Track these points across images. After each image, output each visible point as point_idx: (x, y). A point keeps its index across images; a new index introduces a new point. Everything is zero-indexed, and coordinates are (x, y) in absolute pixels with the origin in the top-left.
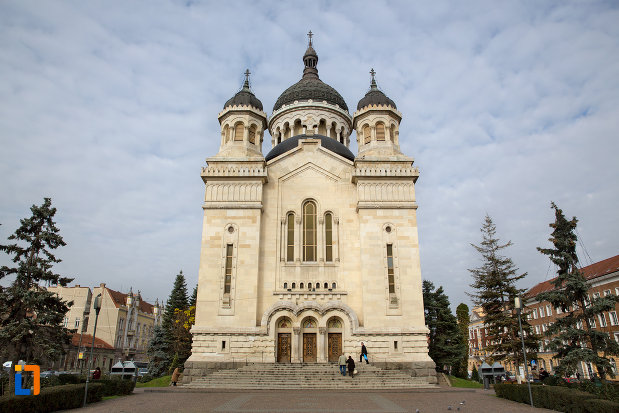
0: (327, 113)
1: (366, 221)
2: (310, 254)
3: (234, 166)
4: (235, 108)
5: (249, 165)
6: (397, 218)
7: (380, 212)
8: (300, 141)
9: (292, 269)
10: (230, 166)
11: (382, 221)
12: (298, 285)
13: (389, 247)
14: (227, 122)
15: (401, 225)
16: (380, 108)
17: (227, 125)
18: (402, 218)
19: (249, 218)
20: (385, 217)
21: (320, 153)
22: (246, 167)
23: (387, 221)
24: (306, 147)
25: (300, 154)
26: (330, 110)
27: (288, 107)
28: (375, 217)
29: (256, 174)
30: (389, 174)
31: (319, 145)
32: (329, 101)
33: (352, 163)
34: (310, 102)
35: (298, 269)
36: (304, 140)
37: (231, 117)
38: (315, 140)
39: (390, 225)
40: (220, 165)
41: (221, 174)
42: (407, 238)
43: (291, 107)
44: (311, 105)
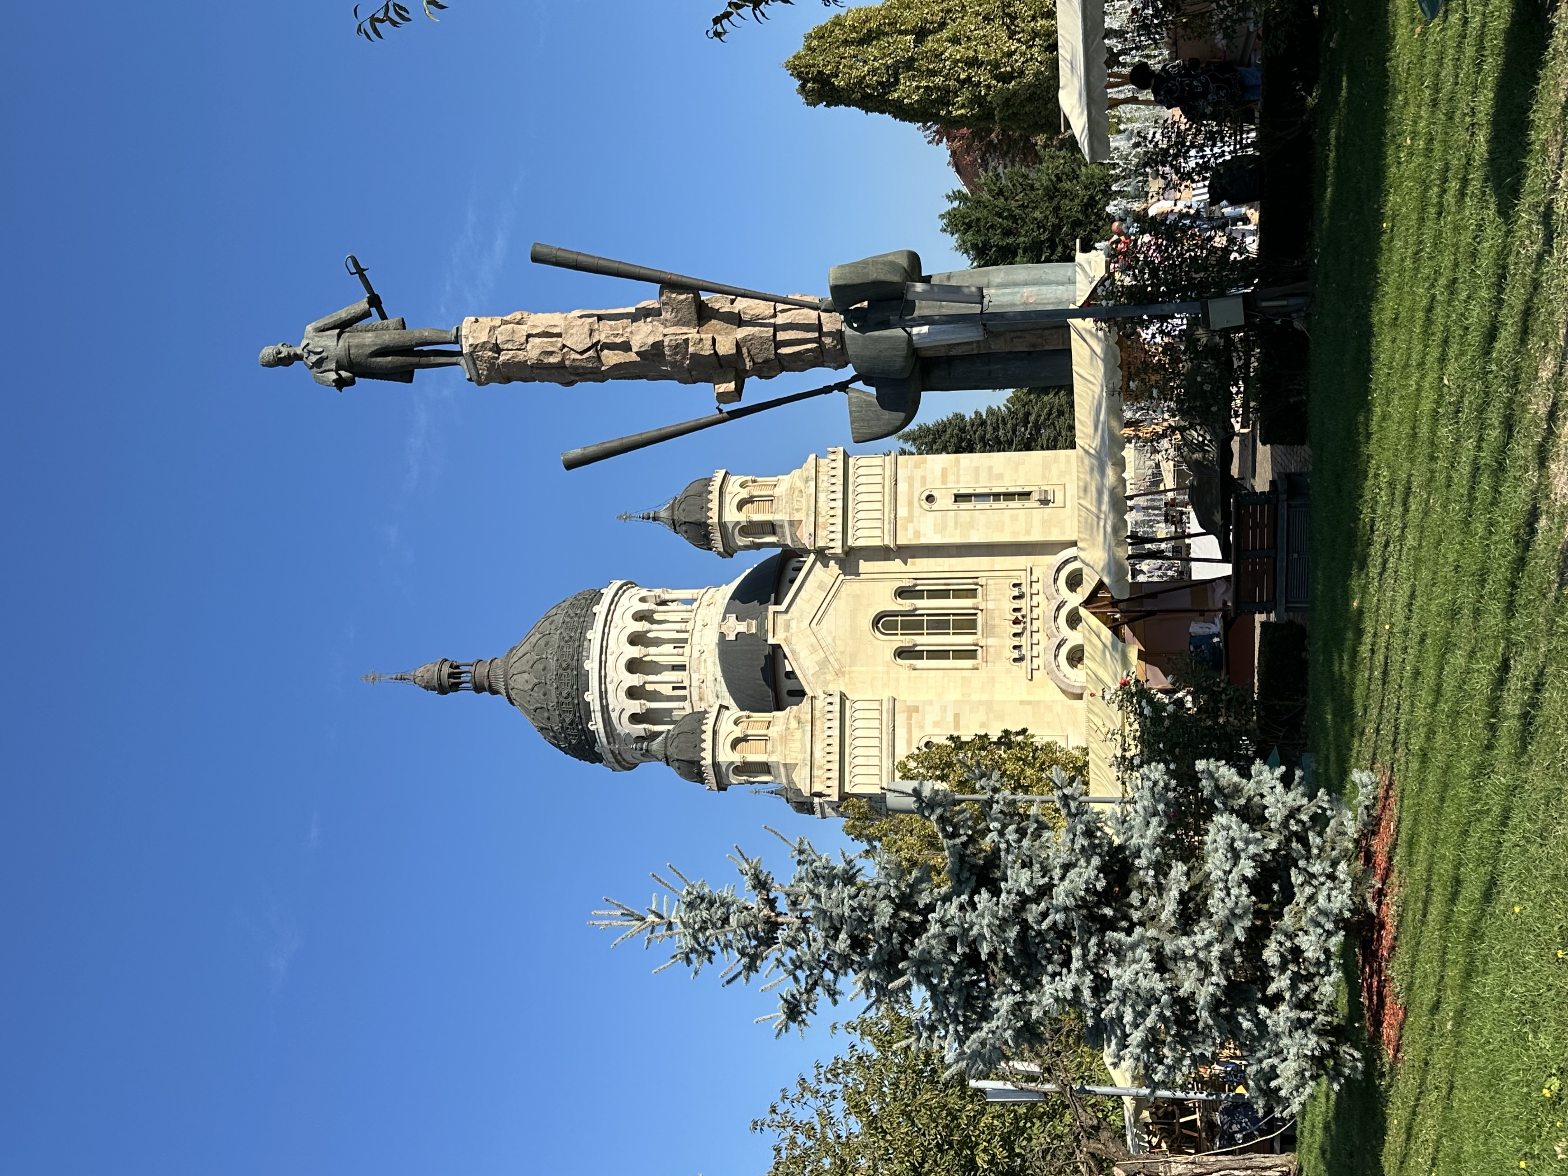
0: (615, 632)
1: (917, 533)
2: (967, 624)
6: (911, 486)
7: (902, 512)
9: (991, 650)
11: (917, 511)
12: (1016, 642)
13: (959, 498)
15: (924, 479)
18: (911, 480)
19: (909, 718)
20: (910, 503)
23: (916, 504)
24: (781, 631)
25: (794, 640)
28: (910, 518)
31: (779, 609)
35: (991, 641)
39: (924, 496)
42: (944, 471)
43: (598, 707)
44: (596, 665)
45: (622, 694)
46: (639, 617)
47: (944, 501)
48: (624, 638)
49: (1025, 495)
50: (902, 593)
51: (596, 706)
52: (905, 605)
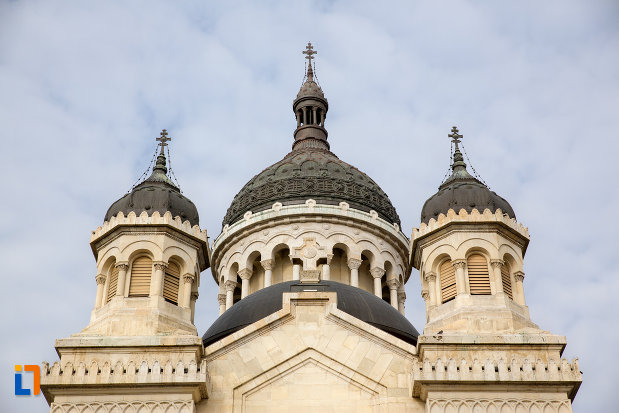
0: (350, 232)
3: (126, 358)
4: (132, 219)
5: (161, 357)
8: (287, 297)
10: (114, 358)
14: (112, 253)
16: (475, 216)
17: (112, 259)
21: (334, 327)
22: (155, 360)
24: (300, 311)
25: (287, 328)
26: (357, 224)
27: (258, 217)
29: (180, 378)
30: (504, 376)
31: (332, 306)
32: (354, 202)
33: (412, 349)
34: (311, 206)
36: (295, 295)
37: (123, 241)
38: (322, 295)
40: (89, 357)
41: (92, 379)
43: (266, 217)
44: (311, 211)
45: (279, 241)
46: (366, 257)
48: (342, 240)
51: (267, 214)
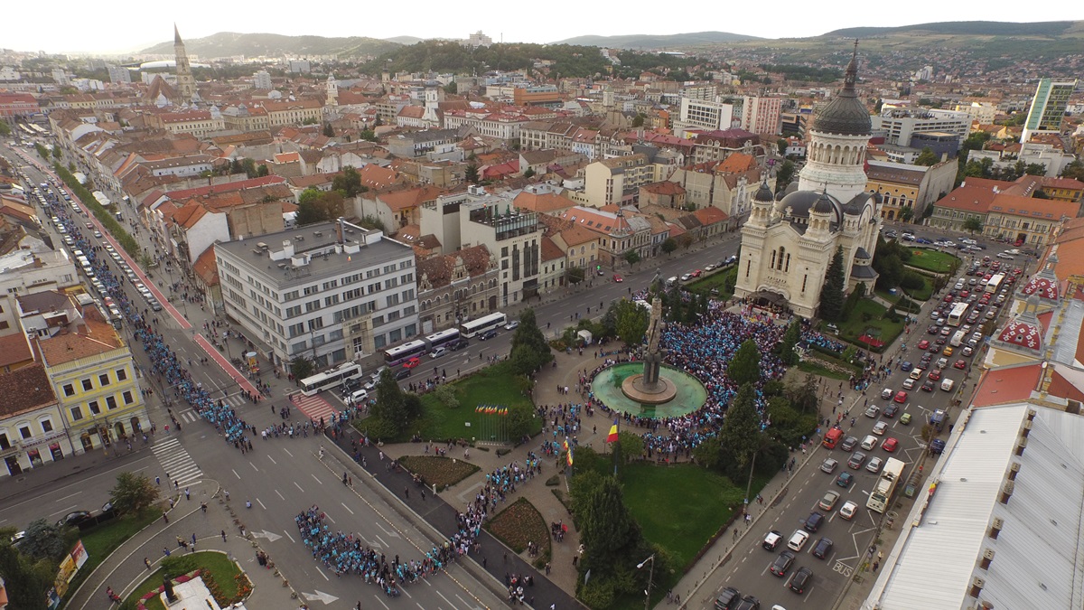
1: (799, 264)
2: (779, 268)
11: (805, 265)
12: (773, 279)
13: (806, 276)
18: (813, 266)
19: (757, 252)
21: (789, 228)
25: (781, 227)
28: (803, 263)
31: (789, 225)
35: (774, 273)
36: (783, 221)
38: (788, 222)
39: (808, 267)
47: (806, 272)
49: (803, 290)
50: (789, 255)
52: (785, 254)
